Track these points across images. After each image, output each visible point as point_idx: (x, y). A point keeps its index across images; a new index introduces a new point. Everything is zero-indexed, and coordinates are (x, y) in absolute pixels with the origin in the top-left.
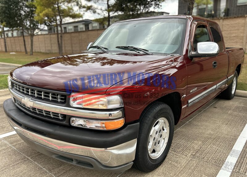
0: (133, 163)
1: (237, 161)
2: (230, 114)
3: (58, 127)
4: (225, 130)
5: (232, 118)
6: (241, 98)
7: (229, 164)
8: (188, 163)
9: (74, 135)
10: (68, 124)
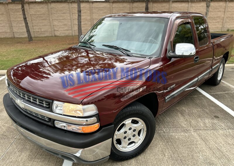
0: (109, 157)
3: (45, 126)
9: (57, 136)
10: (53, 125)
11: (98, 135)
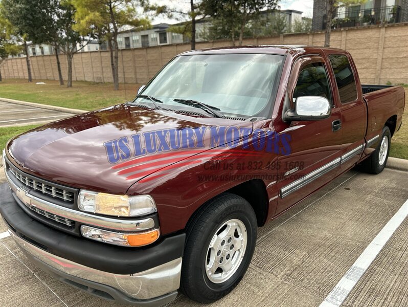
0: (177, 292)
1: (354, 287)
2: (369, 202)
4: (351, 230)
5: (370, 210)
6: (396, 171)
7: (339, 292)
8: (276, 289)
10: (78, 234)
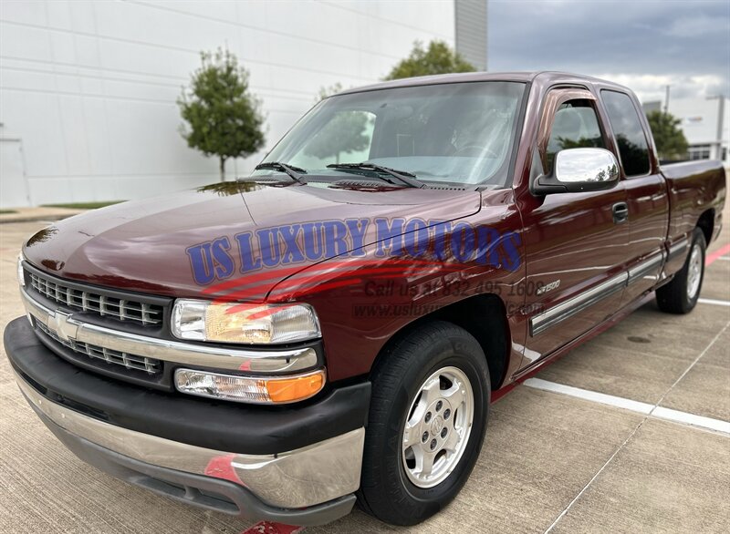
0: (355, 497)
3: (143, 394)
10: (169, 387)
11: (321, 412)
